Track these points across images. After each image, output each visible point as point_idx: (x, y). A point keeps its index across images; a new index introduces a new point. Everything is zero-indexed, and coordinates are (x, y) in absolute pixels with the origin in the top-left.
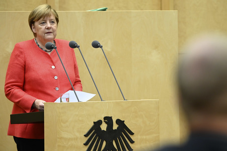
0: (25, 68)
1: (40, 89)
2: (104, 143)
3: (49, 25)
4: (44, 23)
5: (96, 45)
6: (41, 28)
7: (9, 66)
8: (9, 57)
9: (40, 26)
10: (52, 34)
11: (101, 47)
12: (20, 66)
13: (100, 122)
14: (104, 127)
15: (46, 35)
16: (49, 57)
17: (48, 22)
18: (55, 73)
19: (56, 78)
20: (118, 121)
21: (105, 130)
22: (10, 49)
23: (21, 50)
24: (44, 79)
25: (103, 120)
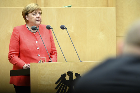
0: (20, 42)
1: (28, 55)
2: (68, 88)
3: (38, 15)
4: (35, 14)
5: (63, 28)
6: (34, 17)
7: (11, 41)
8: (11, 36)
9: (33, 16)
10: (40, 21)
11: (66, 29)
12: (17, 42)
13: (65, 75)
14: (67, 78)
15: (37, 21)
16: (34, 36)
17: (38, 14)
18: (38, 45)
19: (38, 48)
20: (76, 74)
21: (68, 80)
22: (11, 31)
23: (17, 31)
24: (30, 49)
25: (67, 74)
